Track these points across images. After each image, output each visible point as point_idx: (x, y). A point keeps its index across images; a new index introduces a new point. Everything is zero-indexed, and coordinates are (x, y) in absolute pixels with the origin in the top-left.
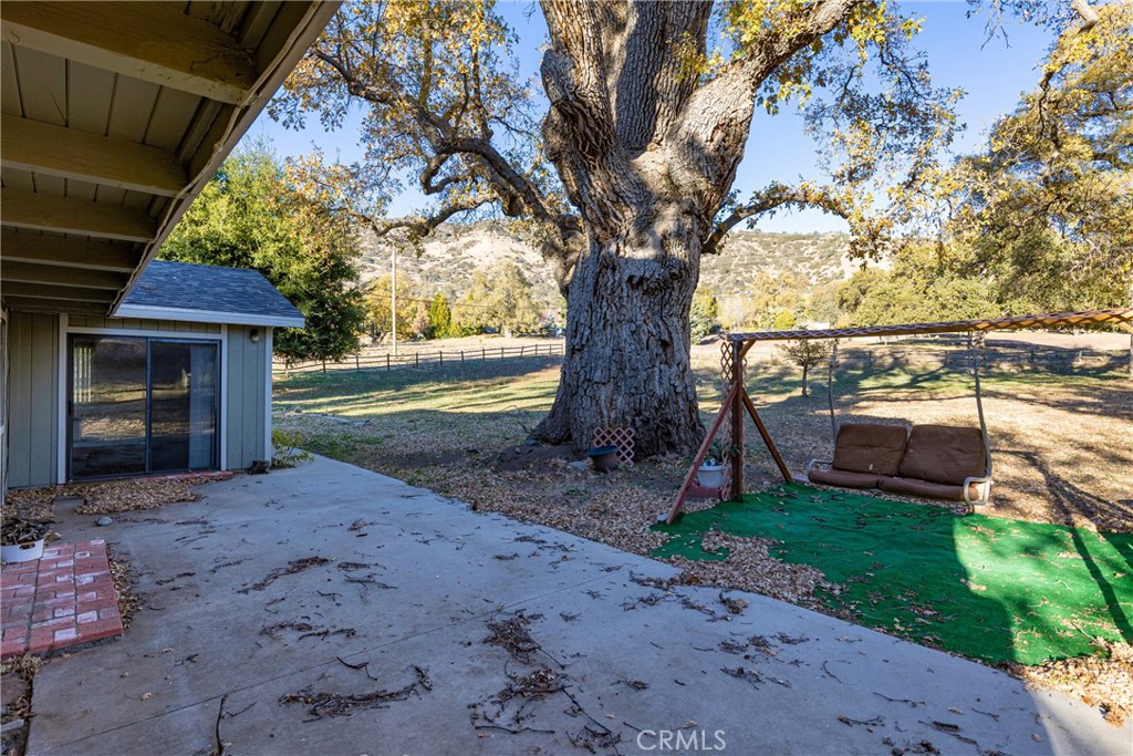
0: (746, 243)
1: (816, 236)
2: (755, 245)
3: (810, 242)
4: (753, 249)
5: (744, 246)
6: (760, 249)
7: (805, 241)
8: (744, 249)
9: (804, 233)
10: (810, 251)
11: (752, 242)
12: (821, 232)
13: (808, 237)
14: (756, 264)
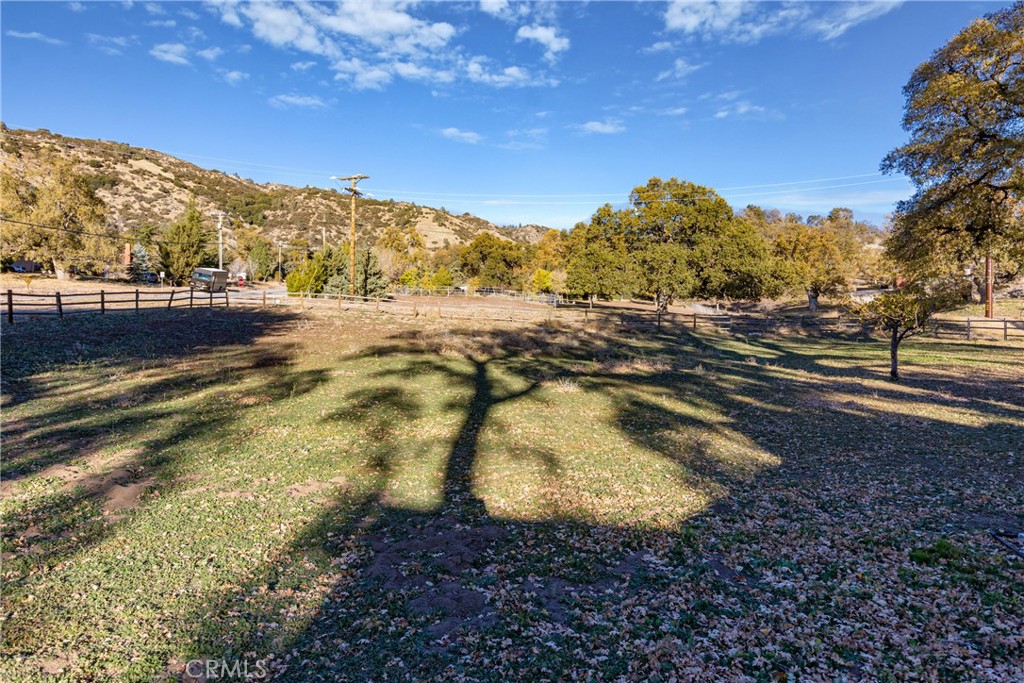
0: (324, 202)
1: (391, 204)
2: (334, 205)
3: (386, 208)
4: (331, 207)
5: (322, 204)
6: (338, 209)
7: (382, 207)
8: (322, 207)
9: (381, 200)
10: (387, 217)
11: (330, 200)
12: (396, 200)
13: (384, 204)
14: (335, 224)
